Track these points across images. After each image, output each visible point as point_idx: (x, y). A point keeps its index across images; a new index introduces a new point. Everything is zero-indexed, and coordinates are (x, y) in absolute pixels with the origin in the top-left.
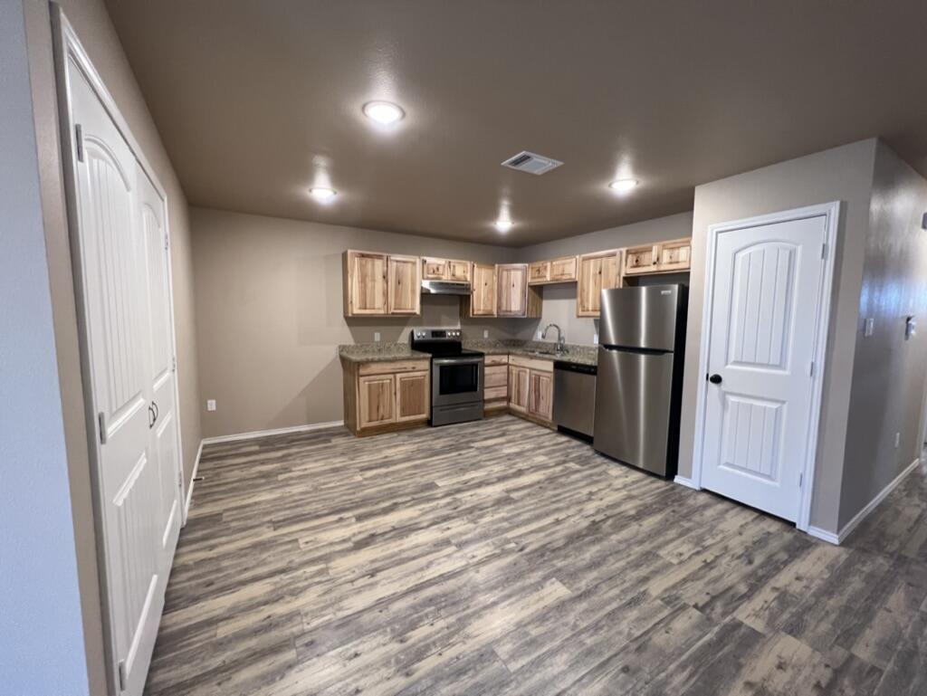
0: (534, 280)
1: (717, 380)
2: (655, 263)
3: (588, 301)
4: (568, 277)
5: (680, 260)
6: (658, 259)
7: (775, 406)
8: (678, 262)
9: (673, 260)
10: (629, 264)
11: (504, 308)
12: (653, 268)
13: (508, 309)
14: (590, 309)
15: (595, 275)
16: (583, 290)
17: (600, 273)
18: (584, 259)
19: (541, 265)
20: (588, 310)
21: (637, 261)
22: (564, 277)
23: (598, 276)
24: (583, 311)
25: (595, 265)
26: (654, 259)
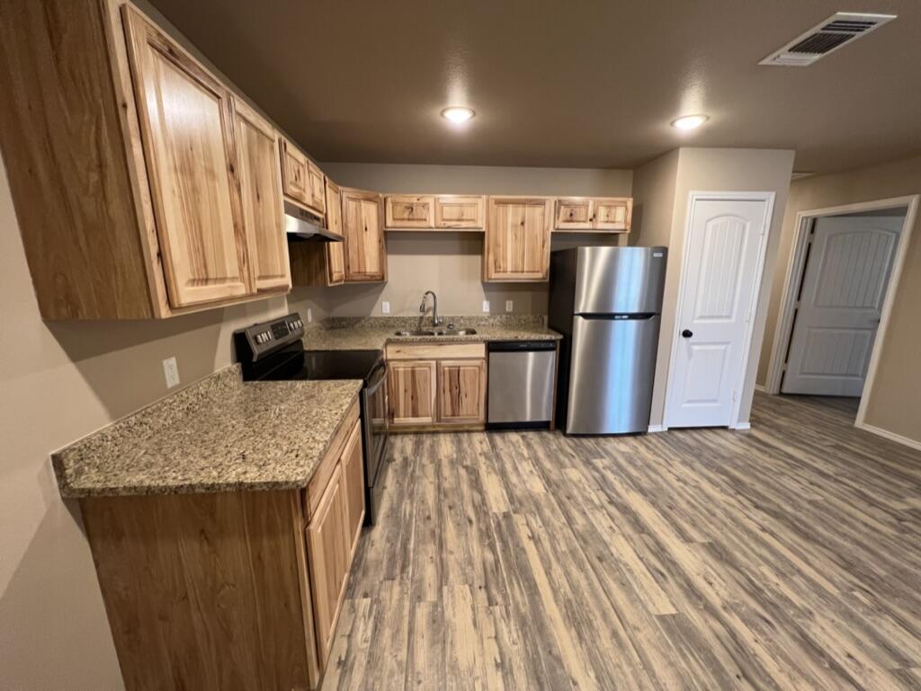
0: (399, 224)
1: (687, 334)
2: (591, 220)
3: (505, 259)
4: (471, 224)
5: (617, 220)
6: (594, 216)
7: (723, 347)
8: (614, 222)
9: (610, 219)
10: (562, 217)
11: (354, 269)
12: (587, 226)
13: (362, 270)
14: (509, 269)
15: (514, 226)
16: (497, 245)
17: (523, 224)
18: (498, 202)
19: (415, 200)
20: (505, 272)
21: (571, 215)
22: (464, 224)
23: (520, 228)
24: (496, 272)
25: (515, 214)
26: (590, 215)
